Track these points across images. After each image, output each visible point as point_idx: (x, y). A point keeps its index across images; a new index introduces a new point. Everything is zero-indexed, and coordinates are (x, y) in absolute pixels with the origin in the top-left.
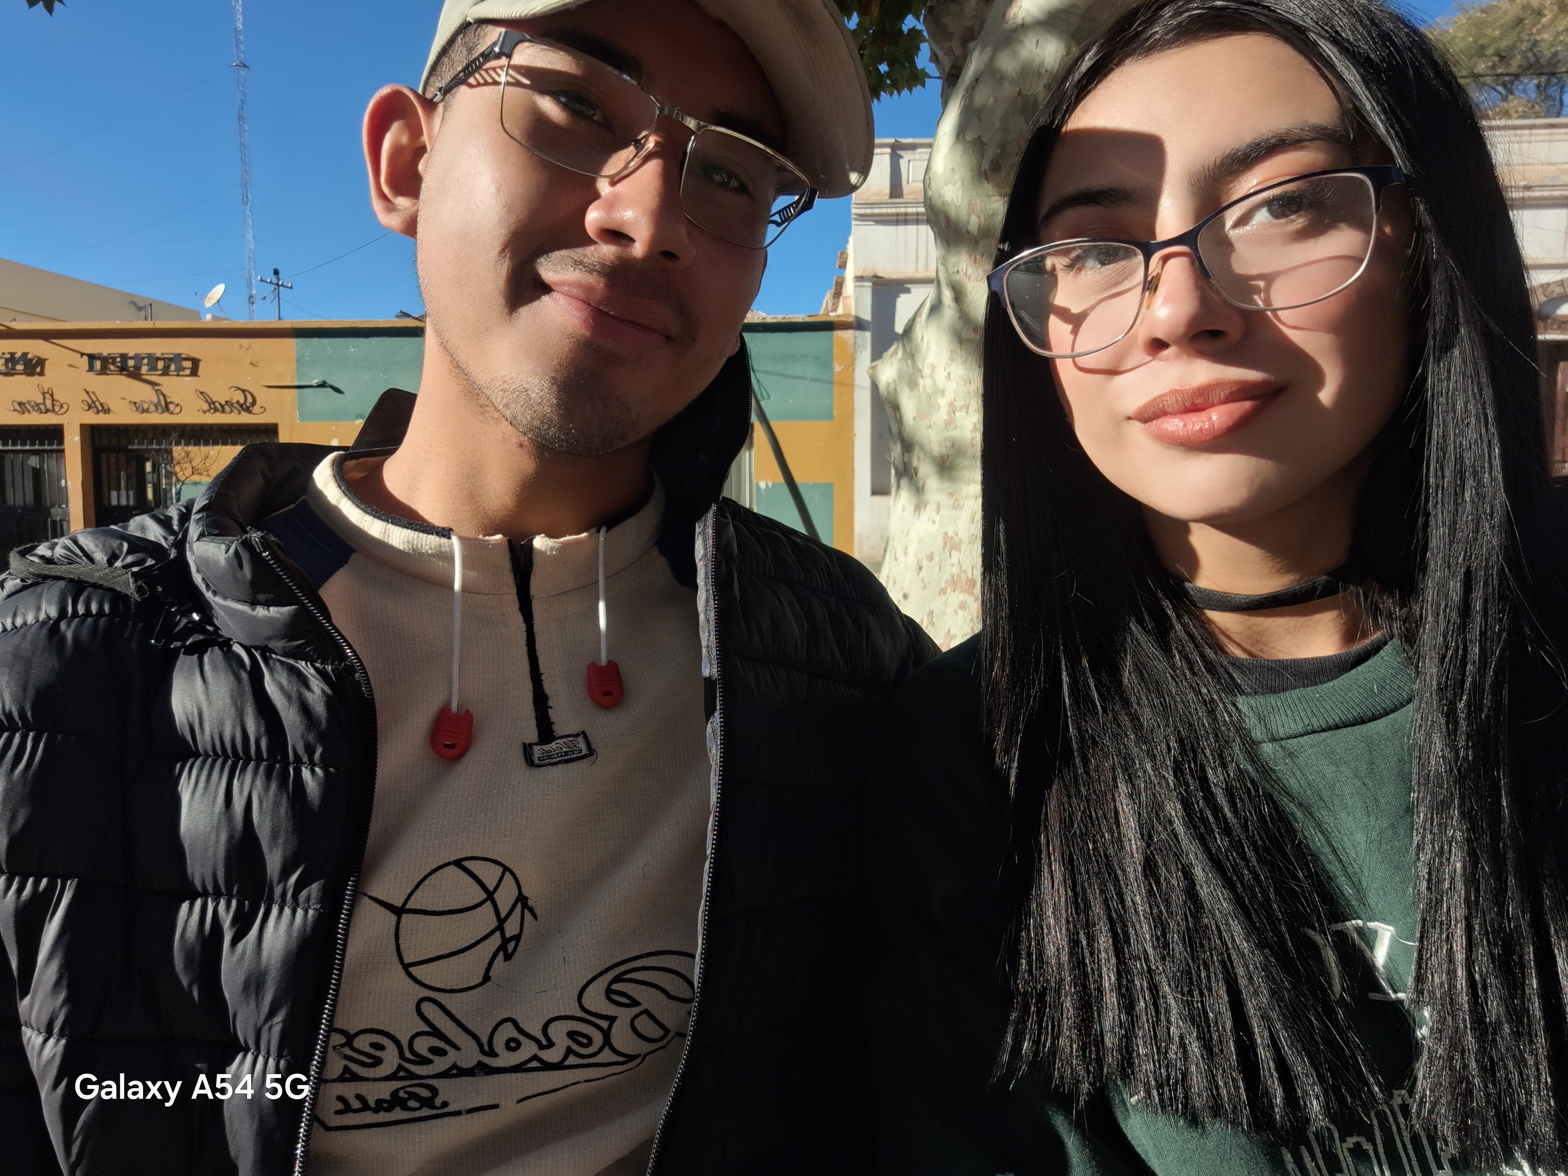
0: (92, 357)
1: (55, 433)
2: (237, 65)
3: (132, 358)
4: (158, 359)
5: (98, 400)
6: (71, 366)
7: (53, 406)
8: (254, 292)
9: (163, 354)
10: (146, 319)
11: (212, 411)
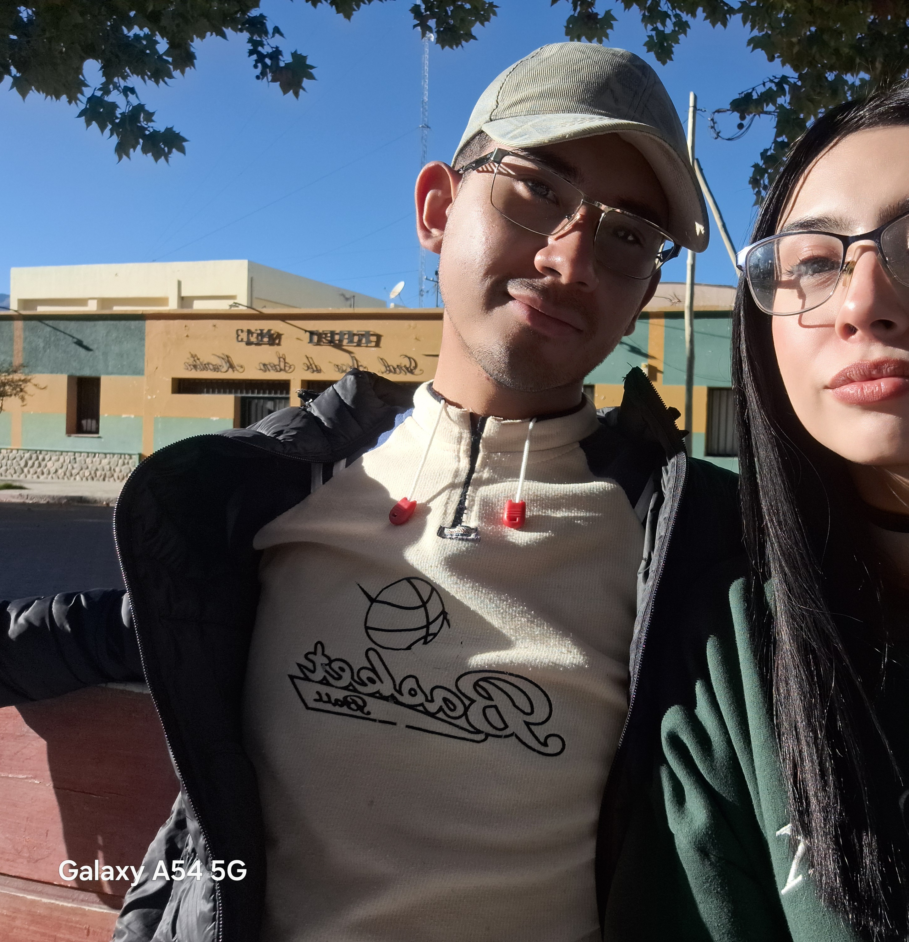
0: (312, 333)
1: (284, 386)
2: (423, 127)
3: (337, 334)
4: (354, 335)
5: (314, 363)
6: (298, 339)
7: (285, 366)
8: (423, 287)
9: (358, 331)
10: (350, 306)
11: (388, 372)
